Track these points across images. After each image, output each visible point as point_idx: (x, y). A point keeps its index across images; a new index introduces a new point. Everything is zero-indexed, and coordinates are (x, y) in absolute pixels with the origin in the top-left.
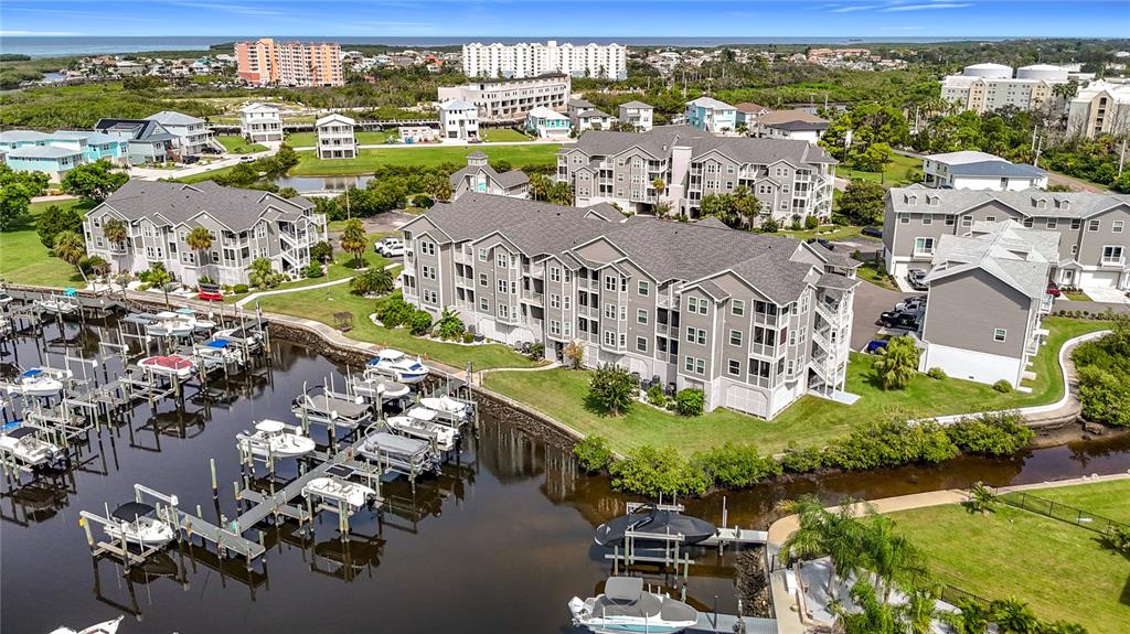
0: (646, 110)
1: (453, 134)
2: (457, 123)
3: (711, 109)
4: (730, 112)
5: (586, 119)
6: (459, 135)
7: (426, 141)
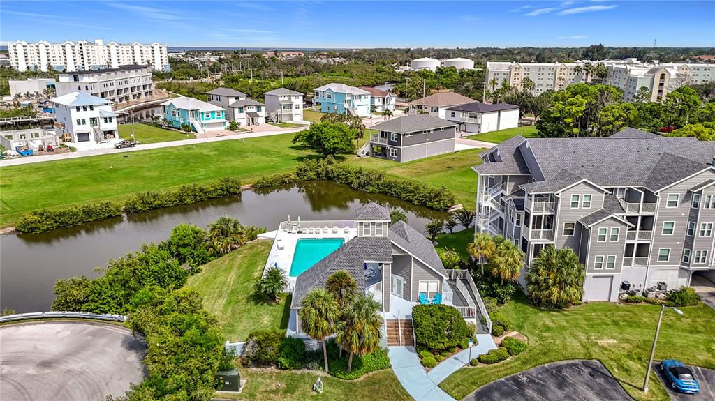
0: (297, 97)
1: (83, 137)
2: (88, 122)
3: (351, 95)
4: (366, 96)
5: (241, 109)
6: (92, 137)
7: (50, 149)
